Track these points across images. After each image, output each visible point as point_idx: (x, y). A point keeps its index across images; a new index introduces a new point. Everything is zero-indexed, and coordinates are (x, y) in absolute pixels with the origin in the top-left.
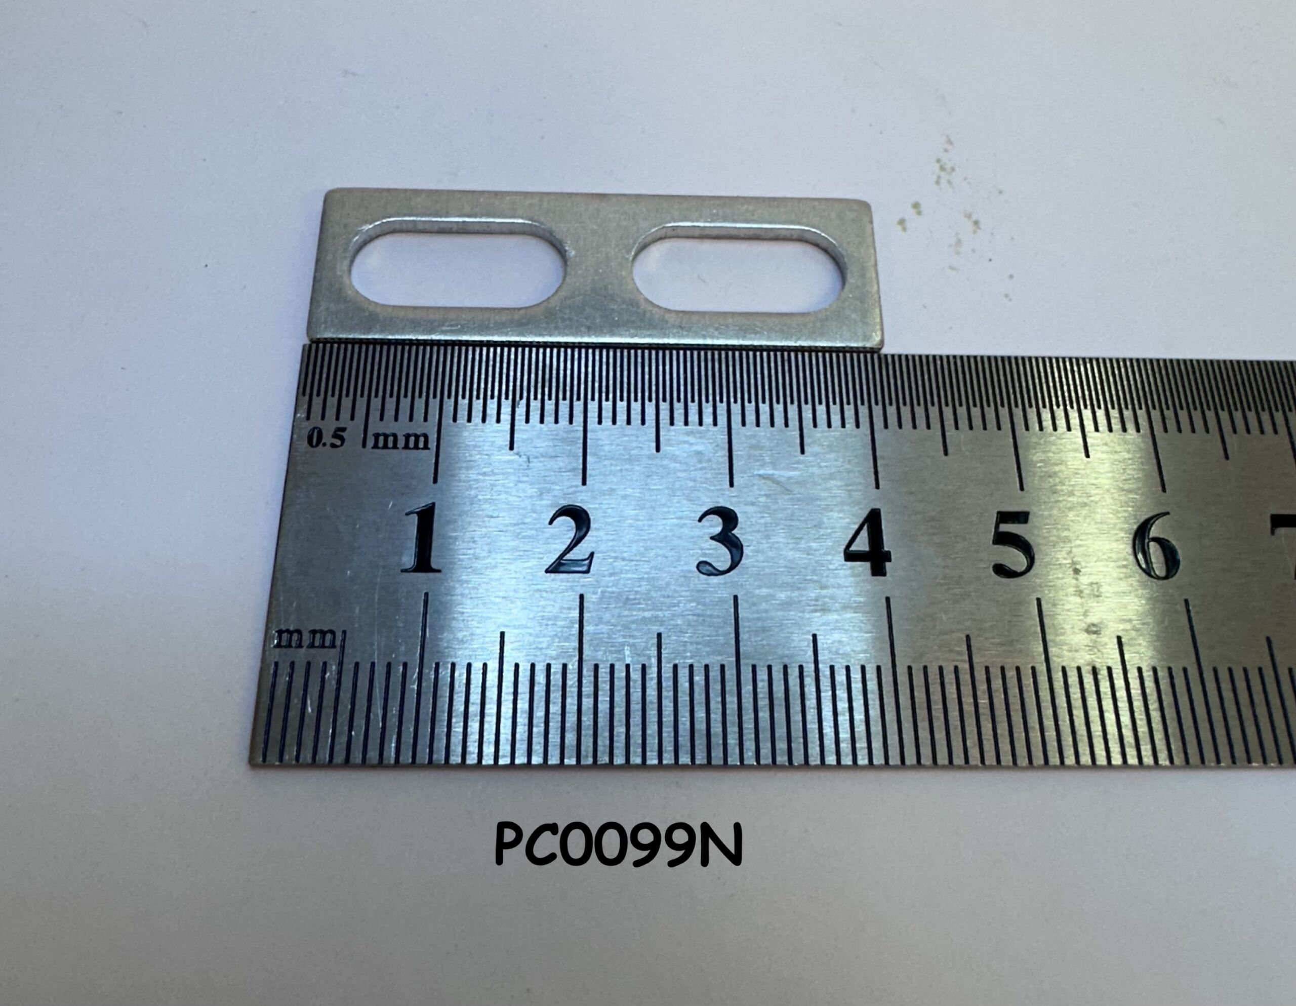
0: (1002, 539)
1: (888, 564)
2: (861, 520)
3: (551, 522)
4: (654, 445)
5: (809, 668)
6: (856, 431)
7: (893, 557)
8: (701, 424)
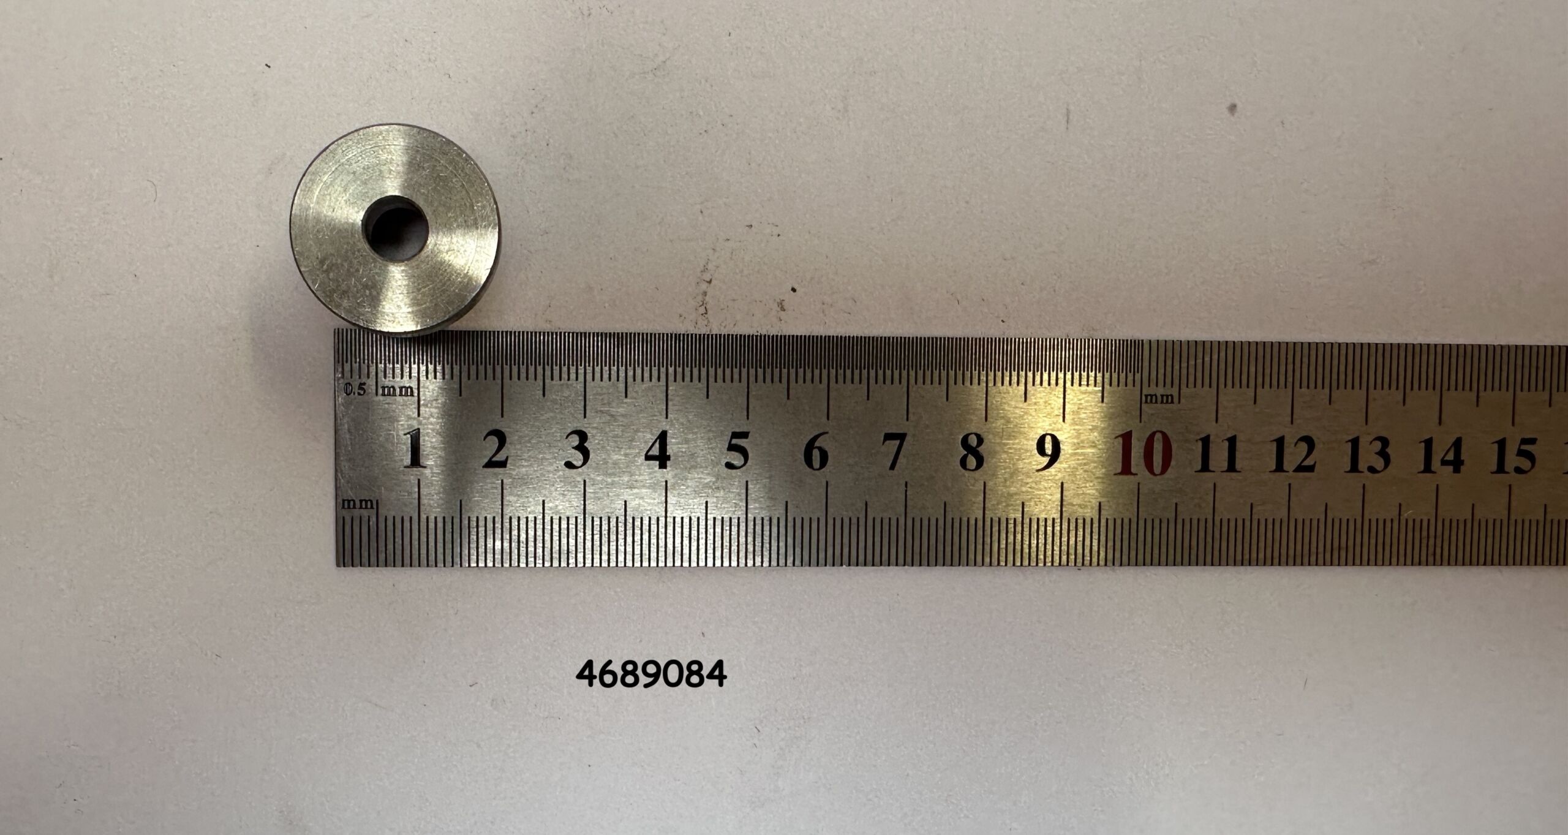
0: (732, 448)
1: (668, 462)
2: (655, 439)
3: (485, 439)
4: (542, 392)
5: (622, 519)
6: (658, 384)
7: (672, 457)
8: (569, 379)
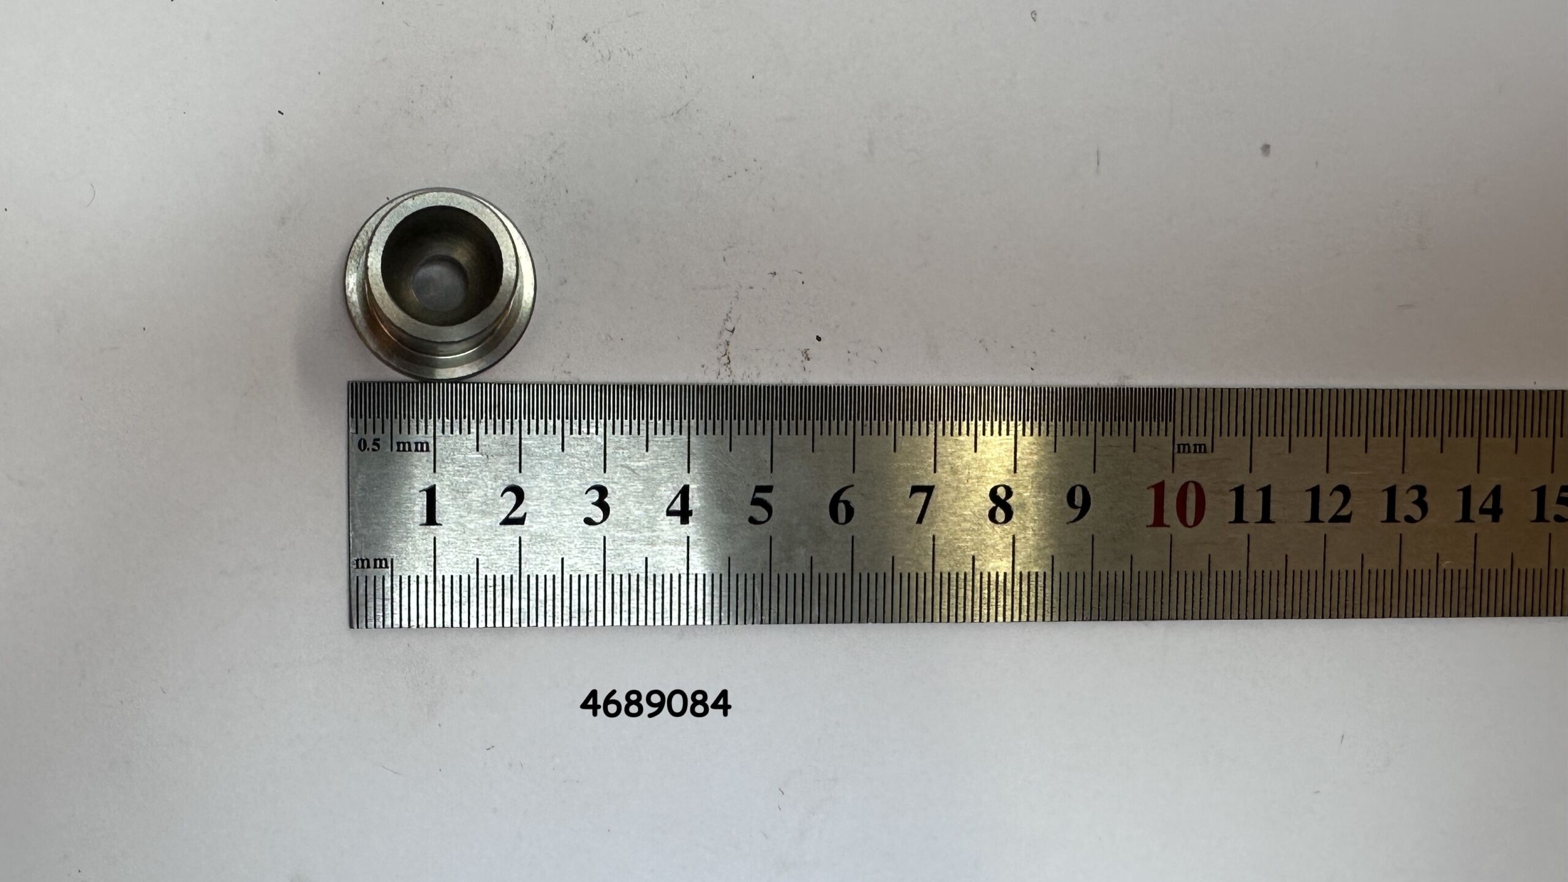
0: (755, 502)
1: (690, 517)
2: (677, 493)
3: (502, 495)
4: (560, 446)
5: (642, 576)
6: (679, 437)
7: (694, 513)
8: (588, 433)
